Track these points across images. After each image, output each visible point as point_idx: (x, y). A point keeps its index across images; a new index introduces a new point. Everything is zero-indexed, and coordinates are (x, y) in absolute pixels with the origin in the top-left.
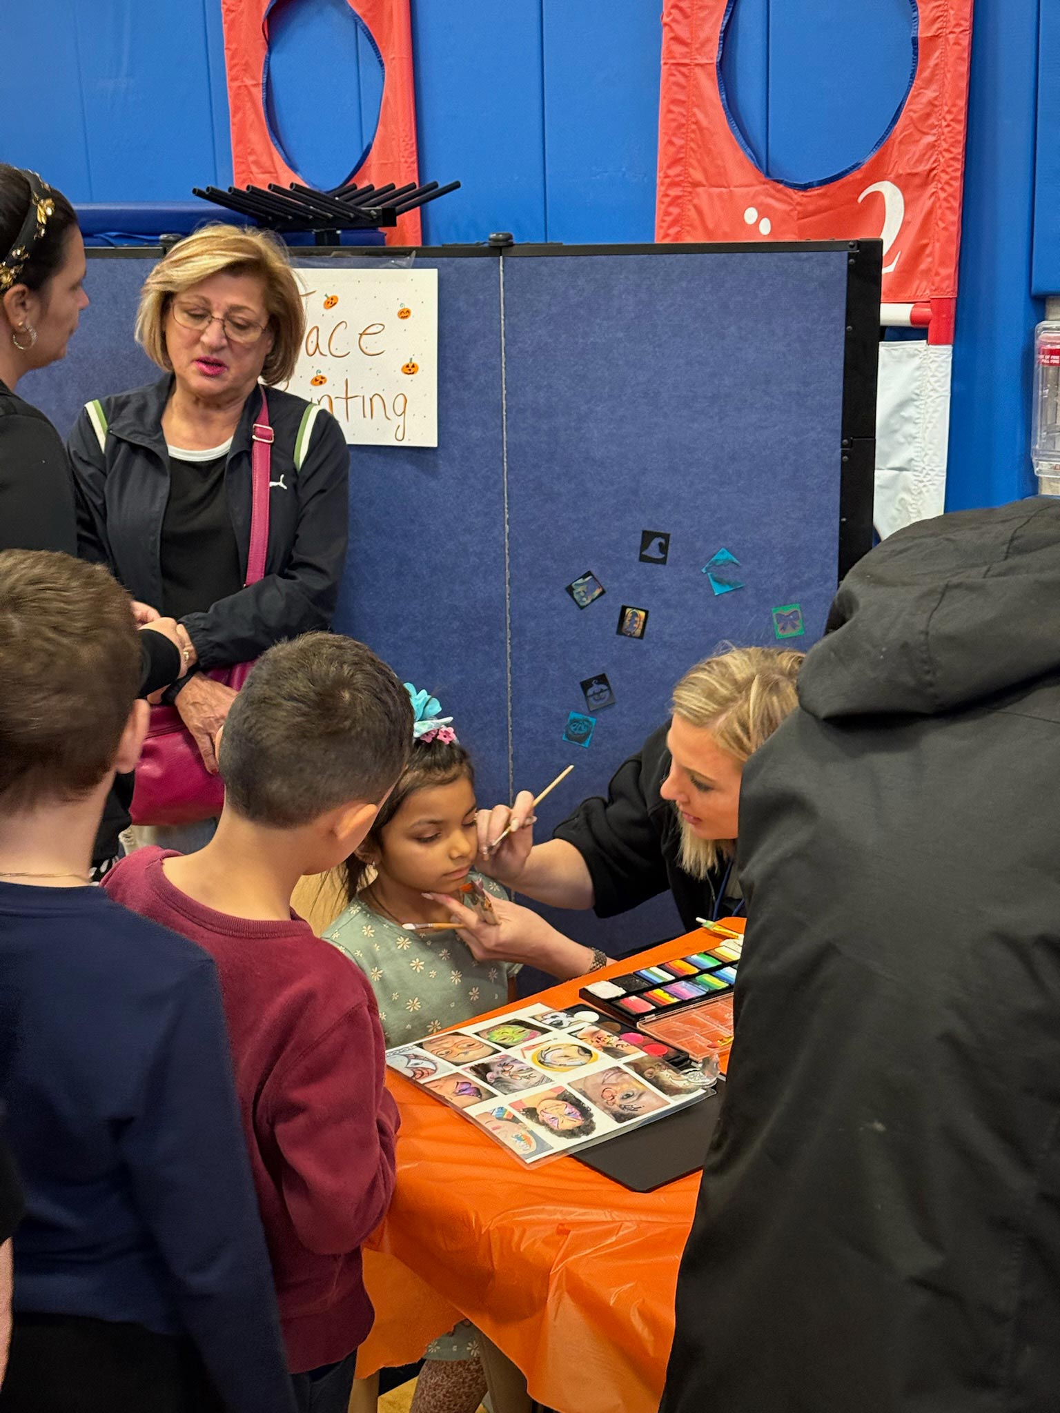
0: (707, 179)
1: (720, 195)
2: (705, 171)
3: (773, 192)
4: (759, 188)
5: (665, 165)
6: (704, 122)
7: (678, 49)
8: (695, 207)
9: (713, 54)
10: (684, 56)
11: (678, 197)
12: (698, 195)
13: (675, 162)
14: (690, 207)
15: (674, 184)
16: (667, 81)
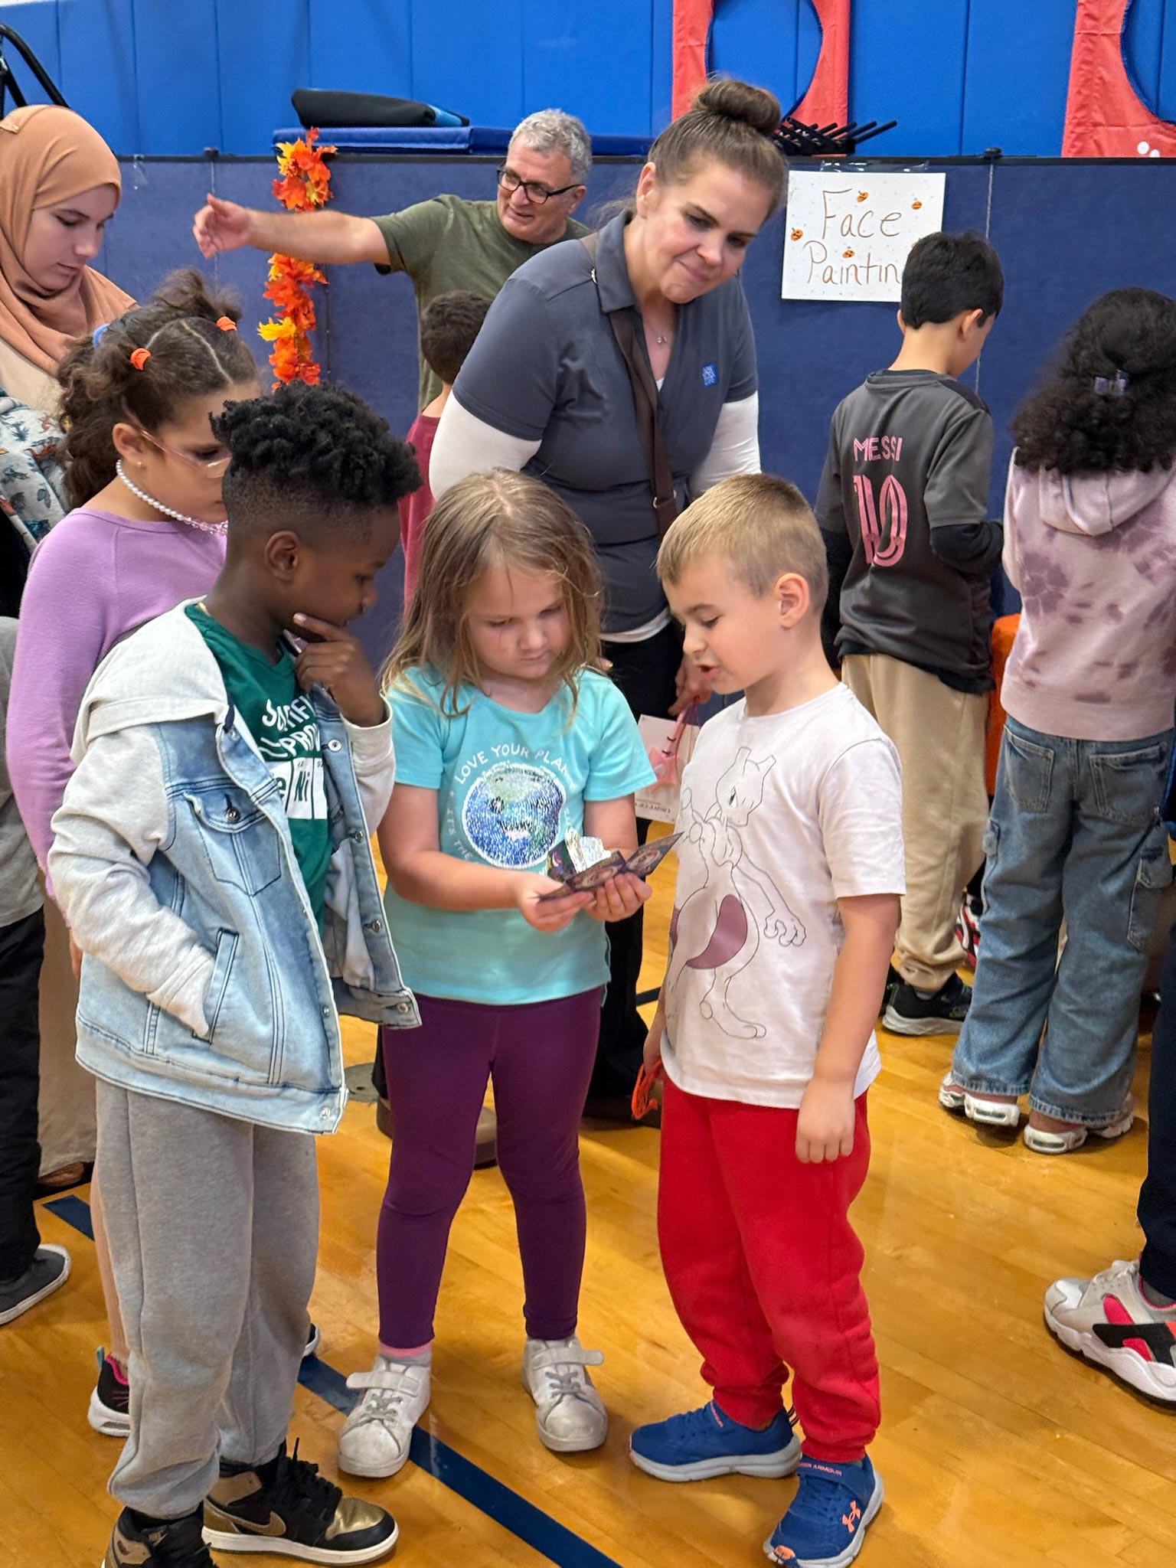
0: (1107, 121)
1: (1118, 133)
2: (1105, 114)
3: (1163, 129)
4: (1151, 127)
5: (1073, 109)
6: (1107, 78)
7: (1090, 23)
8: (1095, 141)
9: (1118, 28)
10: (1094, 28)
11: (1083, 134)
12: (1098, 133)
13: (1082, 107)
14: (1091, 141)
15: (1079, 124)
16: (1080, 45)
